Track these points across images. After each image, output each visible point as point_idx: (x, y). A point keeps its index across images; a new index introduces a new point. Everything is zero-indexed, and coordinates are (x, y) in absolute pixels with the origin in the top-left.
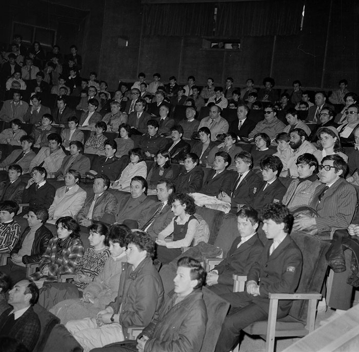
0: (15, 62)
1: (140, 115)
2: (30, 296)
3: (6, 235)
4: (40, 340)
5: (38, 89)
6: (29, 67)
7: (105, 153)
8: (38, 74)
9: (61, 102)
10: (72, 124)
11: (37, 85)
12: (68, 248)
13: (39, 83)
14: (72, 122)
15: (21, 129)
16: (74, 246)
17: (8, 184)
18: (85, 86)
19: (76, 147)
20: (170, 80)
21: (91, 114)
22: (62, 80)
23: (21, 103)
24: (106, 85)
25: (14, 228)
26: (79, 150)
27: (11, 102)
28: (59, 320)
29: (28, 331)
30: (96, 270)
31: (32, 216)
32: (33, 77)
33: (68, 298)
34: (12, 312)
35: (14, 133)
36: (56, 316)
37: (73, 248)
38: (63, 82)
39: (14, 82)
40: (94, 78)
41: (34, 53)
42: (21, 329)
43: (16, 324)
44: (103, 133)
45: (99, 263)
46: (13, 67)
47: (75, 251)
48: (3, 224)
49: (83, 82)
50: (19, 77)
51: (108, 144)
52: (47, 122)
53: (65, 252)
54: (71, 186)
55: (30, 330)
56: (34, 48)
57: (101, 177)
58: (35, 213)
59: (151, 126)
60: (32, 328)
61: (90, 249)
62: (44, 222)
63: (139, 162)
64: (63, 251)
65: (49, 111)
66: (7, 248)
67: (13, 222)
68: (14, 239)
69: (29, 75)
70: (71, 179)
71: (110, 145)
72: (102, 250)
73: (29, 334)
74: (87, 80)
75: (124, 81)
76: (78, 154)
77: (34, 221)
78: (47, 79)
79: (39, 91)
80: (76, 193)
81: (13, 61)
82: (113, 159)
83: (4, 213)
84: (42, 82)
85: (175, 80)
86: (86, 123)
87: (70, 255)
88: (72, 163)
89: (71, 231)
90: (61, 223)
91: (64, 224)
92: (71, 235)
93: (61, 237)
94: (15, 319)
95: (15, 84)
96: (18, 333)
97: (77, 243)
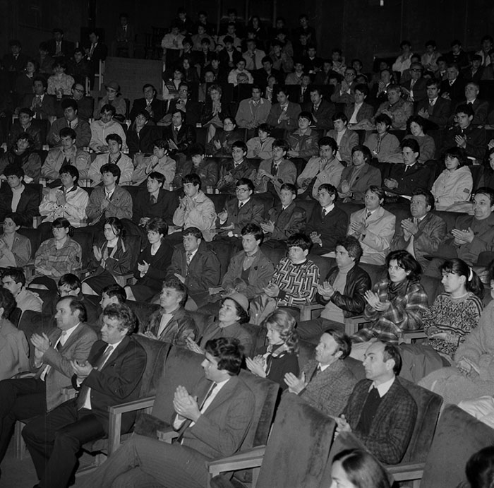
0: (233, 47)
1: (434, 103)
2: (391, 363)
3: (302, 279)
6: (251, 52)
7: (404, 161)
8: (264, 60)
9: (315, 93)
10: (339, 123)
12: (405, 295)
13: (269, 72)
14: (338, 120)
15: (270, 136)
16: (415, 294)
17: (280, 211)
18: (328, 69)
19: (362, 155)
20: (452, 46)
21: (358, 107)
22: (299, 64)
23: (262, 102)
24: (361, 65)
25: (312, 270)
26: (366, 159)
27: (249, 102)
28: (442, 398)
30: (460, 327)
31: (342, 253)
32: (259, 66)
34: (371, 388)
35: (262, 143)
37: (413, 297)
38: (301, 68)
39: (240, 75)
40: (337, 57)
41: (254, 31)
42: (393, 410)
43: (383, 402)
44: (388, 130)
45: (463, 316)
46: (230, 54)
47: (416, 301)
48: (295, 265)
49: (326, 64)
51: (407, 146)
52: (304, 123)
53: (401, 300)
54: (372, 209)
56: (253, 25)
57: (422, 193)
58: (346, 249)
60: (409, 409)
61: (444, 296)
62: (357, 261)
63: (458, 167)
64: (398, 299)
65: (299, 109)
67: (307, 261)
68: (312, 288)
69: (253, 62)
70: (372, 198)
71: (410, 147)
72: (464, 298)
73: (406, 415)
74: (330, 62)
75: (380, 56)
76: (364, 164)
77: (344, 258)
78: (277, 66)
80: (382, 218)
81: (230, 46)
82: (416, 167)
83: (295, 250)
84: (273, 71)
85: (459, 45)
86: (353, 120)
87: (408, 306)
88: (357, 178)
89: (410, 272)
90: (396, 261)
91: (400, 262)
92: (408, 277)
93: (393, 280)
94: (381, 396)
95: (242, 78)
96: (389, 415)
97: (418, 290)
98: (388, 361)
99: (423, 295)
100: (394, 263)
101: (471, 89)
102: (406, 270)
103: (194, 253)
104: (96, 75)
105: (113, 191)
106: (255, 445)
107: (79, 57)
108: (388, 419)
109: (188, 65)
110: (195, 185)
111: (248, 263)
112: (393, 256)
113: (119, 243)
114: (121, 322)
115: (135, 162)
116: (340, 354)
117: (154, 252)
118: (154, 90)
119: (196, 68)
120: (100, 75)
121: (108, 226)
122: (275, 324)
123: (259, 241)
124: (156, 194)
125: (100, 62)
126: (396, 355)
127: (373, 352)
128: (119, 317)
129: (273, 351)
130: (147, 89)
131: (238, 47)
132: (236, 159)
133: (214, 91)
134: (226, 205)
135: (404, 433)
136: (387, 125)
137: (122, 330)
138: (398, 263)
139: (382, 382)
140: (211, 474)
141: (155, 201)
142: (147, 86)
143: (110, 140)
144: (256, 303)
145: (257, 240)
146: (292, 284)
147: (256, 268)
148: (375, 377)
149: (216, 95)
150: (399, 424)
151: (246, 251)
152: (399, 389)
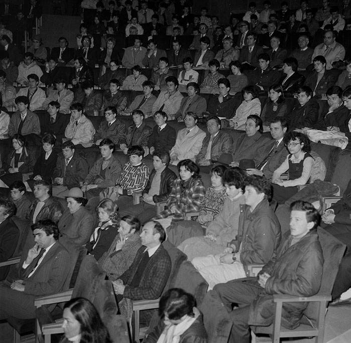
0: (132, 8)
1: (252, 50)
2: (158, 235)
3: (137, 176)
4: (172, 273)
5: (154, 33)
6: (144, 11)
7: (220, 93)
8: (154, 16)
9: (176, 44)
11: (153, 29)
12: (190, 189)
13: (154, 26)
15: (141, 74)
16: (196, 187)
17: (134, 129)
19: (194, 89)
21: (204, 52)
22: (175, 19)
23: (141, 49)
24: (218, 19)
25: (144, 169)
26: (196, 92)
27: (132, 49)
28: (187, 256)
29: (161, 267)
30: (217, 209)
31: (157, 160)
32: (149, 21)
33: (193, 236)
34: (146, 250)
35: (136, 79)
36: (184, 252)
38: (176, 22)
39: (132, 28)
40: (205, 13)
42: (155, 265)
43: (150, 260)
44: (217, 70)
45: (219, 201)
46: (129, 13)
47: (197, 191)
48: (133, 167)
50: (136, 22)
51: (222, 83)
52: (163, 64)
53: (188, 192)
54: (191, 127)
55: (163, 265)
58: (160, 158)
59: (262, 60)
61: (211, 188)
62: (167, 165)
63: (252, 99)
64: (187, 191)
65: (164, 54)
66: (140, 188)
67: (142, 164)
68: (145, 180)
69: (144, 18)
70: (190, 120)
71: (224, 84)
72: (221, 190)
73: (162, 269)
74: (199, 16)
75: (235, 12)
76: (195, 95)
77: (159, 164)
78: (161, 21)
79: (155, 34)
80: (196, 134)
81: (130, 7)
82: (228, 98)
83: (134, 157)
84: (157, 24)
86: (200, 62)
87: (194, 195)
88: (190, 105)
89: (193, 172)
90: (184, 166)
91: (187, 167)
92: (192, 176)
93: (183, 179)
94: (150, 256)
95: (133, 30)
96: (153, 268)
97: (198, 184)
98: (156, 235)
99: (201, 187)
100: (183, 168)
101: (274, 41)
102: (191, 172)
103: (70, 159)
104: (33, 28)
105: (26, 115)
106: (70, 287)
107: (20, 16)
108: (151, 271)
109: (98, 21)
110: (79, 111)
111: (105, 165)
112: (182, 163)
113: (23, 151)
114: (7, 209)
115: (47, 93)
116: (134, 230)
117: (47, 157)
118: (67, 42)
119: (103, 23)
120: (37, 28)
121: (15, 140)
122: (106, 209)
123: (112, 150)
124: (54, 117)
125: (36, 19)
126: (161, 230)
127: (147, 228)
128: (6, 206)
129: (102, 225)
130: (62, 41)
131: (136, 6)
132: (112, 91)
133: (110, 42)
134: (101, 124)
135: (161, 280)
136: (217, 67)
137: (6, 214)
138: (186, 168)
139: (151, 248)
140: (36, 306)
141: (54, 121)
142: (61, 38)
143: (30, 79)
144: (105, 192)
145: (111, 149)
146: (131, 179)
147: (109, 168)
148: (147, 244)
149: (111, 45)
150: (158, 275)
151: (104, 156)
152: (161, 252)
